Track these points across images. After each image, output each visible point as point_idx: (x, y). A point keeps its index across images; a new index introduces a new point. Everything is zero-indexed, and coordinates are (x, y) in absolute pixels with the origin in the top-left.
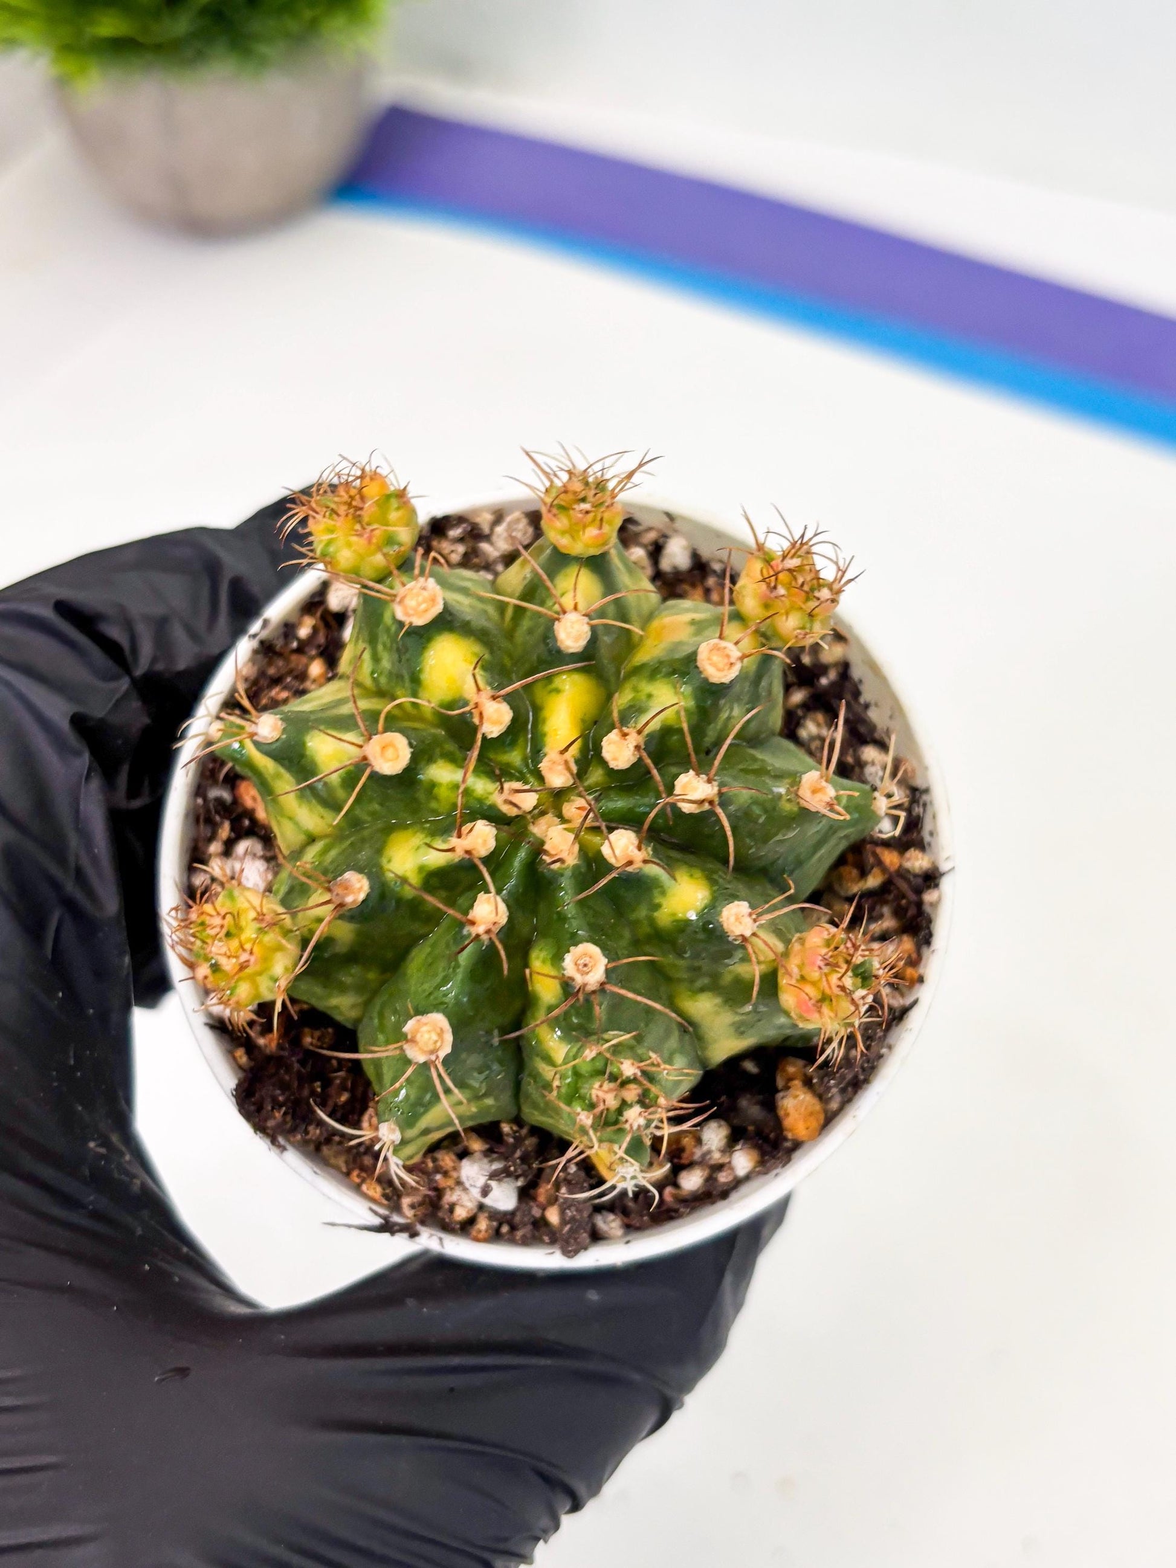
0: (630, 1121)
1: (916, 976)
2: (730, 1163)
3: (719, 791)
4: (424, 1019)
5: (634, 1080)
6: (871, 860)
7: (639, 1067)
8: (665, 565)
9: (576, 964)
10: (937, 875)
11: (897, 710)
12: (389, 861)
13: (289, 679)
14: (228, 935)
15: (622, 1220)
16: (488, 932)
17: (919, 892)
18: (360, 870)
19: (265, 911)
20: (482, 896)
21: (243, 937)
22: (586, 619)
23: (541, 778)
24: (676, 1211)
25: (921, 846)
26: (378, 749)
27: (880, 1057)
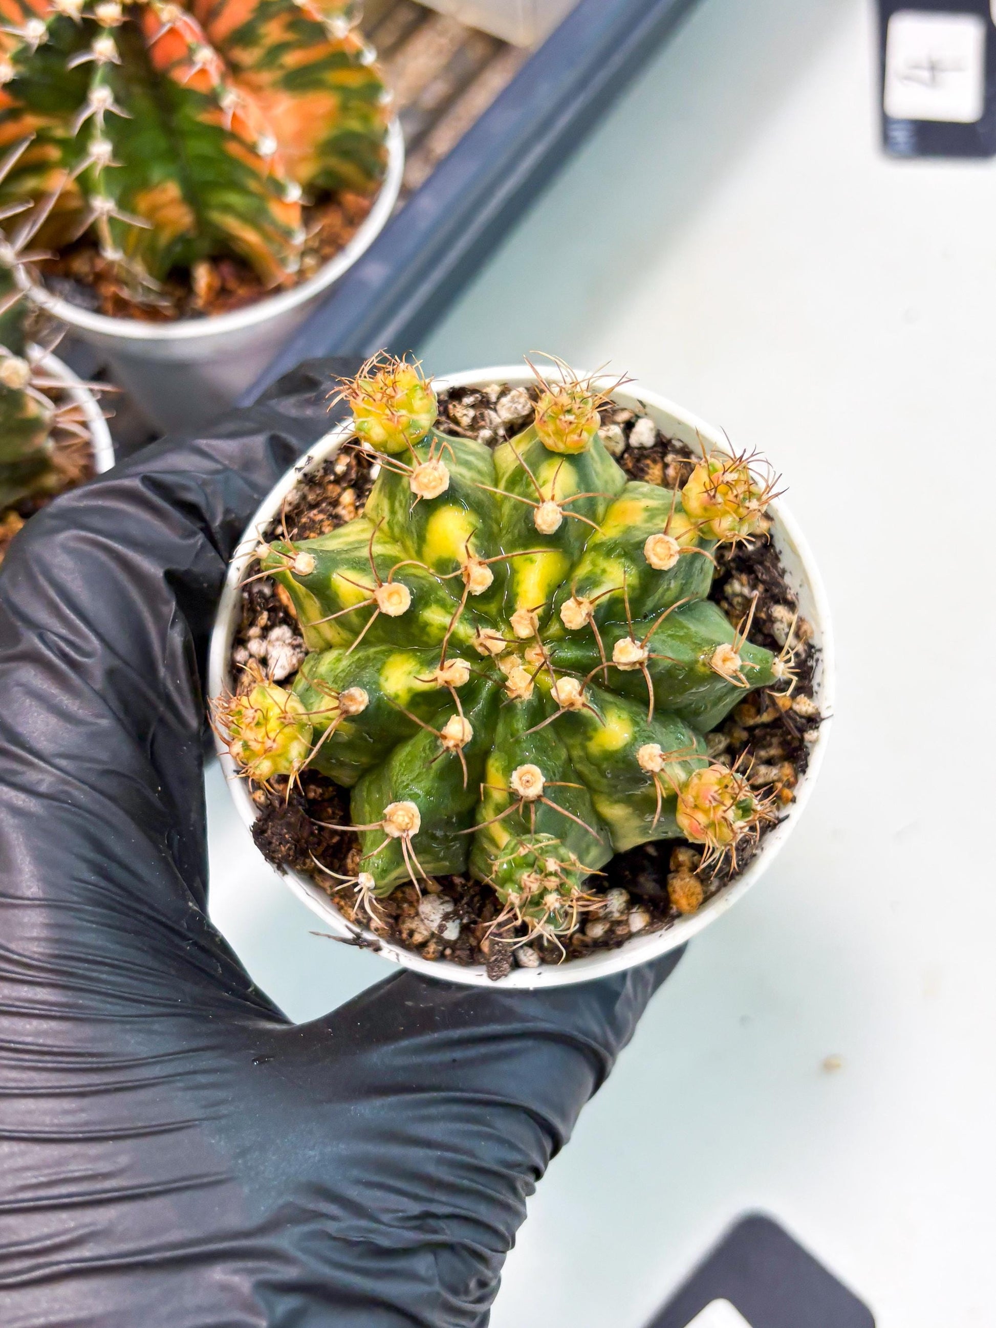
0: (548, 905)
1: (791, 796)
2: (627, 920)
3: (649, 655)
4: (400, 805)
5: (555, 874)
6: (768, 702)
7: (560, 866)
8: (634, 440)
9: (521, 779)
10: (818, 720)
11: (805, 582)
12: (387, 680)
13: (324, 505)
14: (258, 724)
15: (539, 955)
16: (456, 746)
17: (802, 731)
18: (363, 686)
19: (287, 709)
20: (454, 718)
21: (269, 727)
22: (560, 509)
23: (511, 627)
24: (580, 952)
25: (810, 693)
26: (385, 595)
27: (754, 856)
